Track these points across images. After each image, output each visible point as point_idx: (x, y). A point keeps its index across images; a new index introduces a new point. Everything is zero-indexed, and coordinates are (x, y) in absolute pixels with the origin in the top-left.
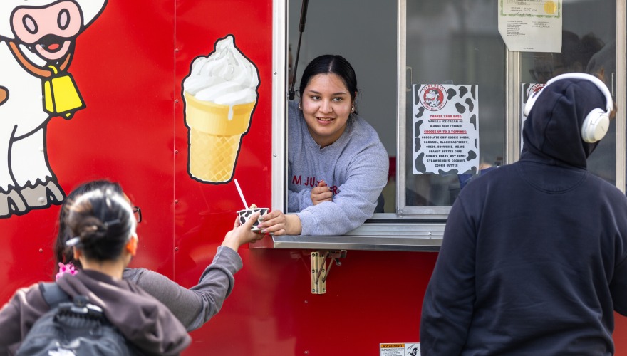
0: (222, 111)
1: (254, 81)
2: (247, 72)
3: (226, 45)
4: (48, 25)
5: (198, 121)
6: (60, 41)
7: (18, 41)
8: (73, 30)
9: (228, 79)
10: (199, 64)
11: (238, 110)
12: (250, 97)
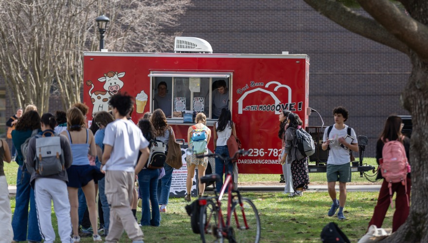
0: (142, 102)
1: (147, 97)
2: (146, 96)
3: (143, 92)
4: (114, 89)
5: (138, 104)
6: (116, 91)
7: (110, 91)
8: (118, 89)
9: (143, 97)
10: (138, 95)
11: (144, 102)
12: (146, 100)
